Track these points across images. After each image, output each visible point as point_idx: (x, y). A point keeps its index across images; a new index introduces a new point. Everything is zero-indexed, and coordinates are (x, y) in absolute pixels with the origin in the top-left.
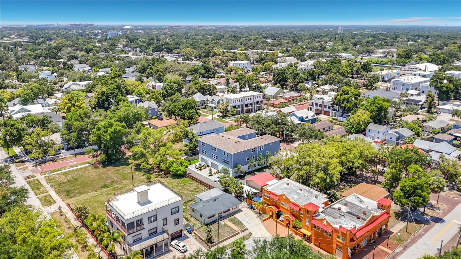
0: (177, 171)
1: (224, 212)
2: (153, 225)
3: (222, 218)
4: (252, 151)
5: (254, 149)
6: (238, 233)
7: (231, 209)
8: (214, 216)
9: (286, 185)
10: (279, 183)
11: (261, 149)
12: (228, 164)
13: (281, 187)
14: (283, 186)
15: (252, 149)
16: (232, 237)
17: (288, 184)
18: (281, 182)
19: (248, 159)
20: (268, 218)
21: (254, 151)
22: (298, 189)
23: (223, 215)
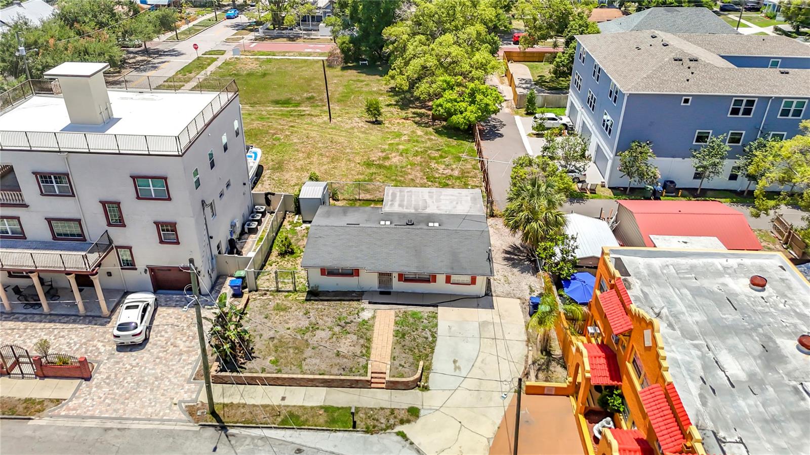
0: (450, 114)
1: (402, 277)
2: (62, 207)
3: (389, 293)
4: (735, 111)
5: (750, 103)
6: (367, 384)
7: (441, 279)
8: (355, 273)
9: (741, 286)
10: (718, 263)
11: (785, 113)
12: (610, 133)
13: (708, 283)
14: (727, 280)
15: (738, 102)
16: (328, 384)
17: (759, 283)
18: (733, 262)
19: (701, 138)
20: (559, 392)
21: (747, 112)
22: (789, 335)
23: (397, 285)
